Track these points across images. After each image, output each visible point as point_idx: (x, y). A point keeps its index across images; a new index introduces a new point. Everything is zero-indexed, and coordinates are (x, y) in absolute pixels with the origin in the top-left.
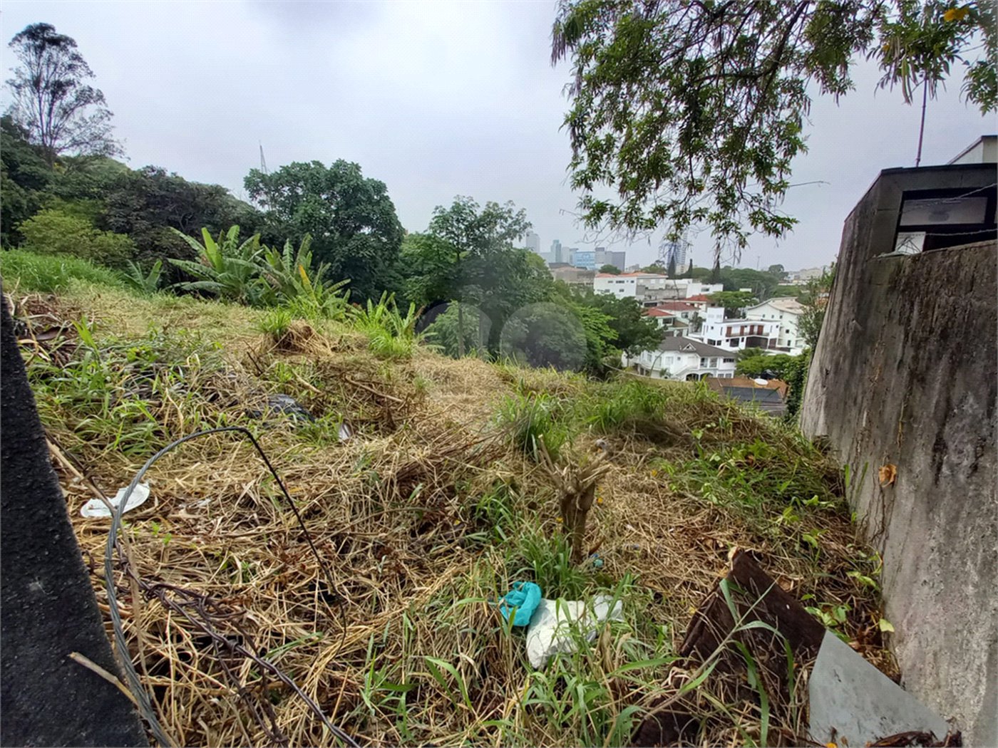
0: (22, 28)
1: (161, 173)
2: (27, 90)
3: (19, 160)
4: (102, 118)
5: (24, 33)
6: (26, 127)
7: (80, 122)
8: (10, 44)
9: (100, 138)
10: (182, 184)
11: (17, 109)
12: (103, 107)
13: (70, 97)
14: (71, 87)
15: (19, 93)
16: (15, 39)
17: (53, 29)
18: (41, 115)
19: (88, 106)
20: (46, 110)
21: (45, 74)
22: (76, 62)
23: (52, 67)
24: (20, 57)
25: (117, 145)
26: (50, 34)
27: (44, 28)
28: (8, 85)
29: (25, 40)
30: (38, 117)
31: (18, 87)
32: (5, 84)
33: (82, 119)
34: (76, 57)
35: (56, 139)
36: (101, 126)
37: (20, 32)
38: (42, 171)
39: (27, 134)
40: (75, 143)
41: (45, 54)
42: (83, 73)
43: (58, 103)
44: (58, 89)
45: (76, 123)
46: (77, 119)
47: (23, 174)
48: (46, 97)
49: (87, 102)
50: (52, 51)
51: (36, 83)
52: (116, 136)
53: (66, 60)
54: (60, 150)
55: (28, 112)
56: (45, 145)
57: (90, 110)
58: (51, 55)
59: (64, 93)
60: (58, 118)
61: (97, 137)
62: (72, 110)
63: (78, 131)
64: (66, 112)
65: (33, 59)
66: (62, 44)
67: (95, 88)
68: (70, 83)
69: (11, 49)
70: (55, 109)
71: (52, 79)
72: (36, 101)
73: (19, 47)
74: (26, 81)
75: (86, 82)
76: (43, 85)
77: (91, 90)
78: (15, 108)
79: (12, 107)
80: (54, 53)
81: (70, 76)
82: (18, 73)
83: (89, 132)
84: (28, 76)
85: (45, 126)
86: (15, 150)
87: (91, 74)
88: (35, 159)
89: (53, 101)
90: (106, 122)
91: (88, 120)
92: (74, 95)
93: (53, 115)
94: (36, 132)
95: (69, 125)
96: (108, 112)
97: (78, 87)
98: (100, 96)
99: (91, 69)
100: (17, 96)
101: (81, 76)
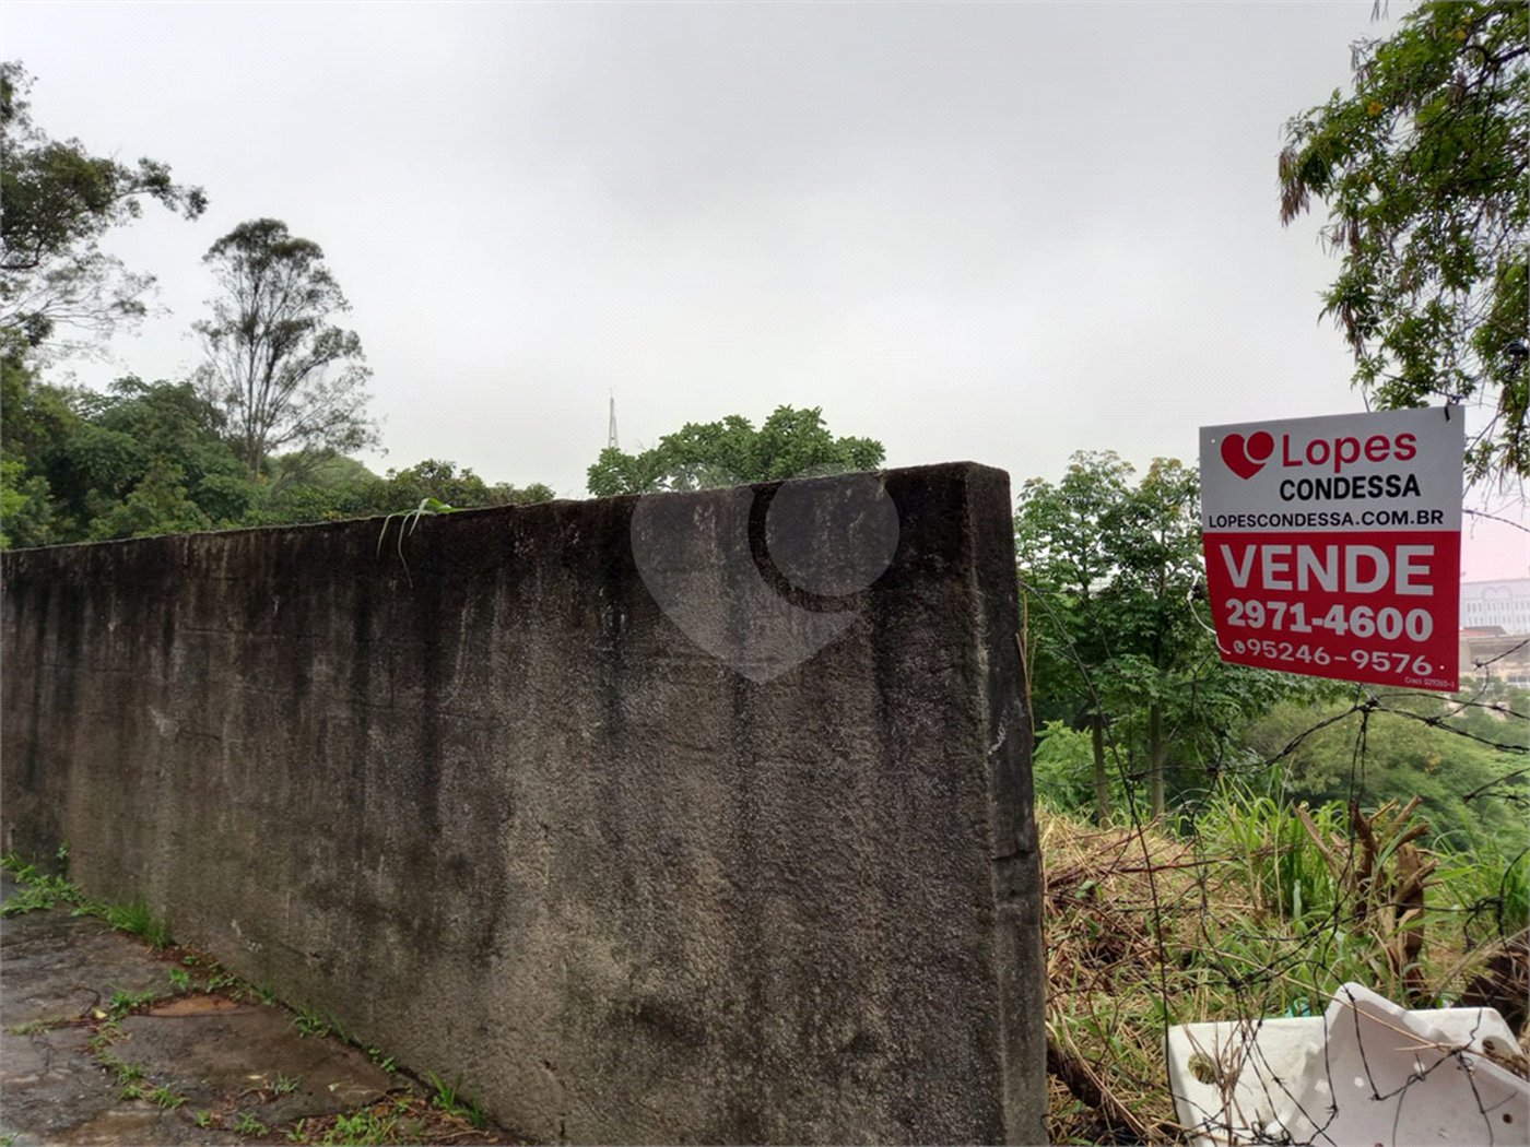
0: (230, 230)
1: (446, 471)
2: (231, 339)
3: (204, 464)
4: (352, 381)
5: (232, 238)
6: (221, 405)
7: (316, 393)
8: (206, 258)
9: (345, 418)
10: (478, 489)
11: (211, 374)
12: (358, 362)
13: (304, 349)
14: (307, 332)
15: (216, 347)
16: (215, 249)
17: (284, 228)
18: (251, 383)
19: (332, 362)
20: (261, 373)
21: (265, 311)
22: (322, 286)
23: (280, 296)
24: (224, 281)
25: (369, 429)
26: (276, 239)
27: (267, 227)
28: (195, 333)
29: (232, 251)
30: (246, 387)
31: (215, 334)
32: (190, 329)
33: (321, 388)
34: (323, 277)
35: (269, 425)
36: (347, 396)
37: (223, 236)
38: (242, 485)
39: (220, 419)
40: (302, 430)
41: (269, 274)
42: (331, 305)
43: (280, 364)
44: (285, 336)
45: (307, 395)
46: (311, 389)
47: (208, 490)
48: (264, 351)
49: (333, 355)
50: (282, 268)
51: (247, 329)
52: (370, 414)
53: (304, 282)
54: (274, 446)
55: (228, 379)
56: (251, 437)
57: (338, 367)
58: (278, 275)
59: (295, 343)
60: (279, 389)
61: (337, 417)
62: (305, 371)
63: (309, 409)
64: (290, 382)
65: (247, 284)
66: (299, 255)
67: (346, 329)
68: (308, 324)
69: (207, 267)
70: (277, 371)
71: (278, 319)
72: (246, 358)
73: (224, 264)
74: (231, 324)
75: (333, 319)
76: (260, 330)
77: (338, 332)
78: (206, 372)
79: (201, 369)
80: (284, 273)
81: (308, 312)
82: (221, 310)
83: (327, 409)
84: (236, 316)
85: (255, 401)
86: (199, 448)
87: (343, 305)
88: (231, 462)
89: (276, 357)
90: (357, 388)
91: (329, 388)
92: (311, 345)
93: (272, 381)
94: (238, 415)
95: (295, 399)
96: (365, 370)
97: (320, 332)
98: (354, 345)
99: (345, 297)
100: (211, 349)
101: (327, 311)
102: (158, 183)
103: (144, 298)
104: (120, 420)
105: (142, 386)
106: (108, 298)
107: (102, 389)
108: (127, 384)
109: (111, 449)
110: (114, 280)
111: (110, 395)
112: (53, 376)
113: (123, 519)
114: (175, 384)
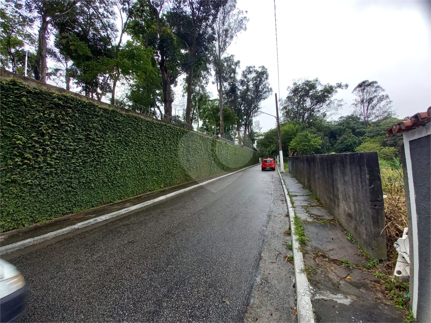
0: (357, 85)
2: (359, 105)
3: (356, 128)
4: (387, 104)
5: (357, 87)
6: (358, 116)
7: (379, 109)
8: (352, 92)
11: (356, 112)
12: (388, 100)
13: (375, 101)
15: (356, 107)
16: (354, 90)
17: (368, 81)
18: (364, 111)
19: (382, 102)
20: (366, 108)
21: (365, 97)
22: (377, 89)
23: (368, 94)
24: (356, 95)
25: (393, 112)
26: (367, 83)
27: (364, 82)
28: (352, 105)
29: (358, 89)
30: (363, 112)
31: (356, 105)
33: (380, 107)
34: (378, 87)
35: (369, 117)
36: (387, 107)
37: (355, 87)
38: (364, 130)
39: (359, 119)
40: (377, 117)
41: (365, 91)
42: (380, 91)
43: (370, 105)
44: (370, 100)
45: (377, 110)
46: (377, 108)
47: (357, 132)
48: (366, 105)
50: (368, 88)
51: (362, 101)
52: (393, 109)
53: (373, 89)
54: (371, 121)
55: (359, 112)
56: (365, 121)
57: (383, 103)
59: (373, 101)
60: (370, 110)
61: (385, 112)
62: (376, 106)
63: (378, 112)
64: (373, 108)
65: (361, 94)
66: (372, 84)
67: (385, 94)
68: (375, 97)
69: (353, 94)
70: (369, 107)
71: (368, 98)
72: (362, 107)
73: (356, 92)
74: (359, 102)
75: (381, 94)
76: (365, 101)
77: (383, 96)
79: (354, 111)
80: (369, 89)
81: (375, 94)
82: (356, 100)
83: (382, 111)
84: (359, 100)
85: (365, 114)
86: (355, 125)
87: (383, 90)
88: (361, 126)
89: (369, 105)
90: (389, 105)
91: (382, 107)
92: (376, 100)
93: (368, 110)
94: (362, 117)
95: (374, 111)
96: (390, 101)
97: (378, 97)
98: (387, 97)
99: (383, 88)
100: (355, 108)
101: (379, 93)
102: (340, 86)
103: (342, 103)
104: (340, 124)
105: (343, 117)
106: (336, 105)
107: (337, 120)
108: (341, 118)
109: (339, 129)
110: (336, 102)
111: (338, 120)
112: (328, 120)
113: (342, 140)
114: (350, 115)
